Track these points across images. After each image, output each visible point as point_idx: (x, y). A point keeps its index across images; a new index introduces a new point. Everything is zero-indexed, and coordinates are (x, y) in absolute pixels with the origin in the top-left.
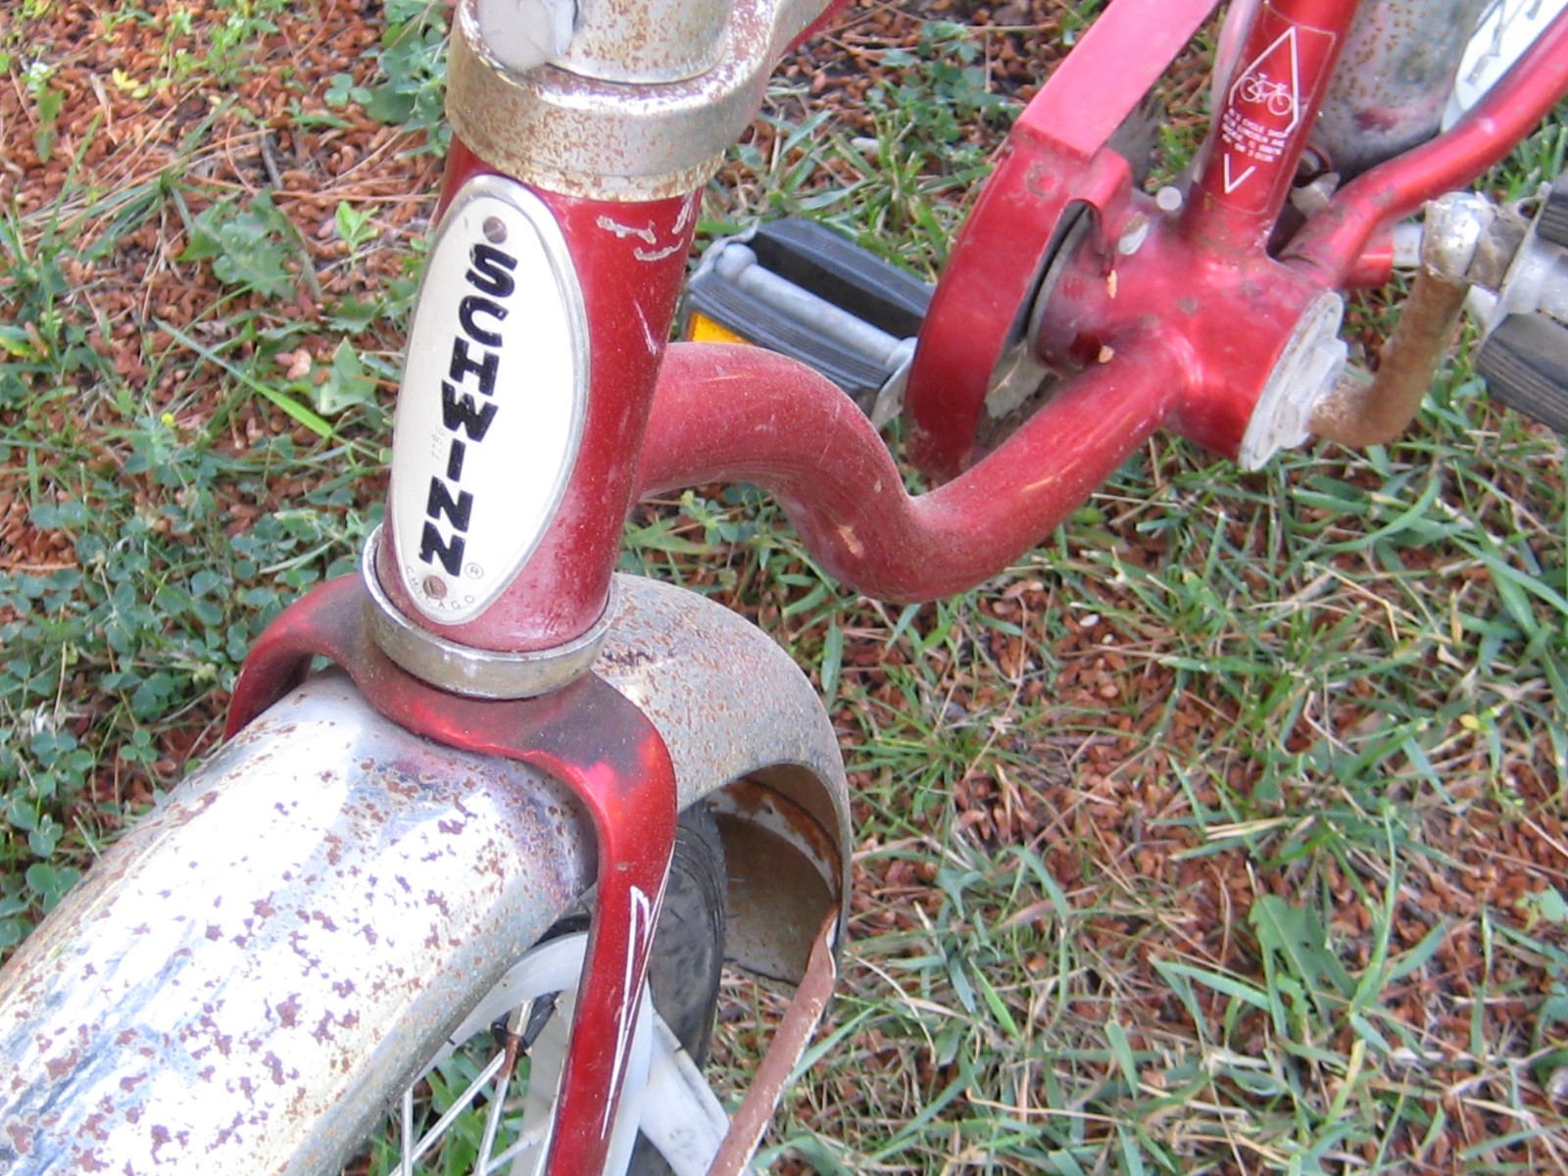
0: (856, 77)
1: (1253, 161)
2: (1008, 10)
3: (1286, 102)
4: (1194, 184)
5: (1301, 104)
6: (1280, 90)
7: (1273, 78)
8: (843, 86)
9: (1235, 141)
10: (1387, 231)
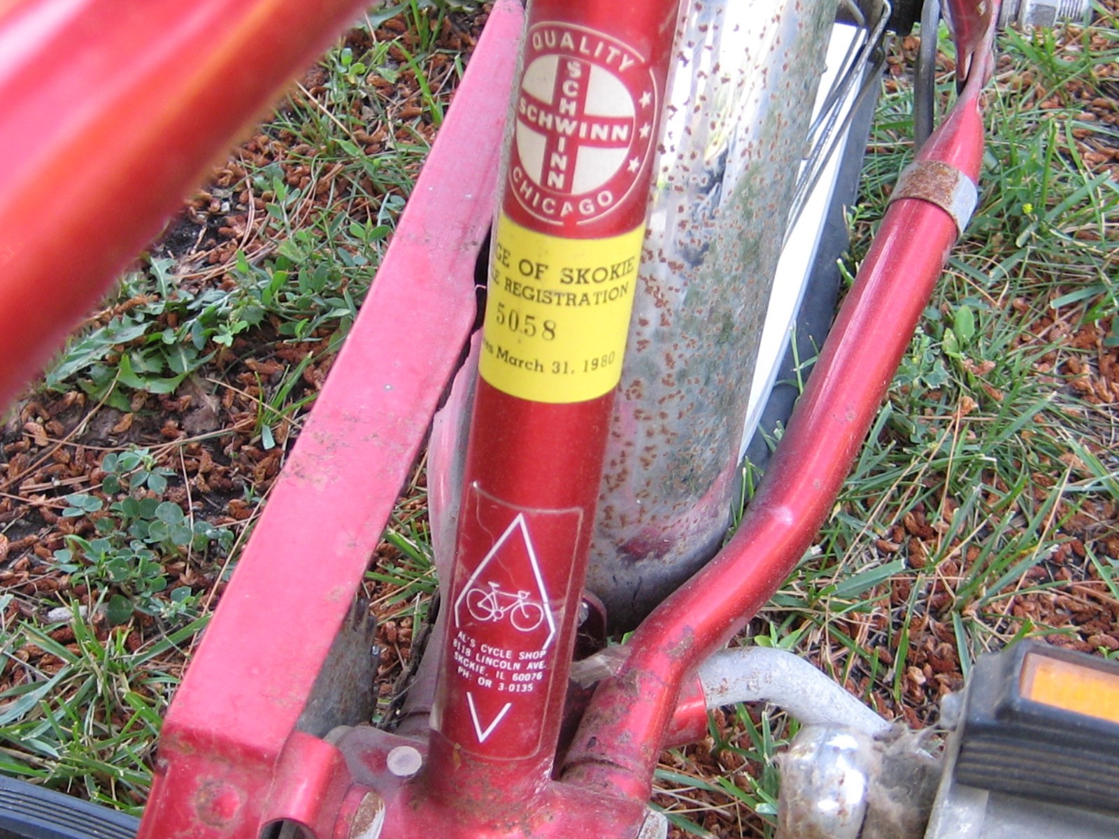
0: (44, 531)
1: (508, 696)
2: (198, 413)
3: (534, 612)
4: (433, 734)
5: (554, 609)
6: (521, 599)
7: (507, 586)
8: (30, 546)
9: (476, 675)
10: (695, 677)
